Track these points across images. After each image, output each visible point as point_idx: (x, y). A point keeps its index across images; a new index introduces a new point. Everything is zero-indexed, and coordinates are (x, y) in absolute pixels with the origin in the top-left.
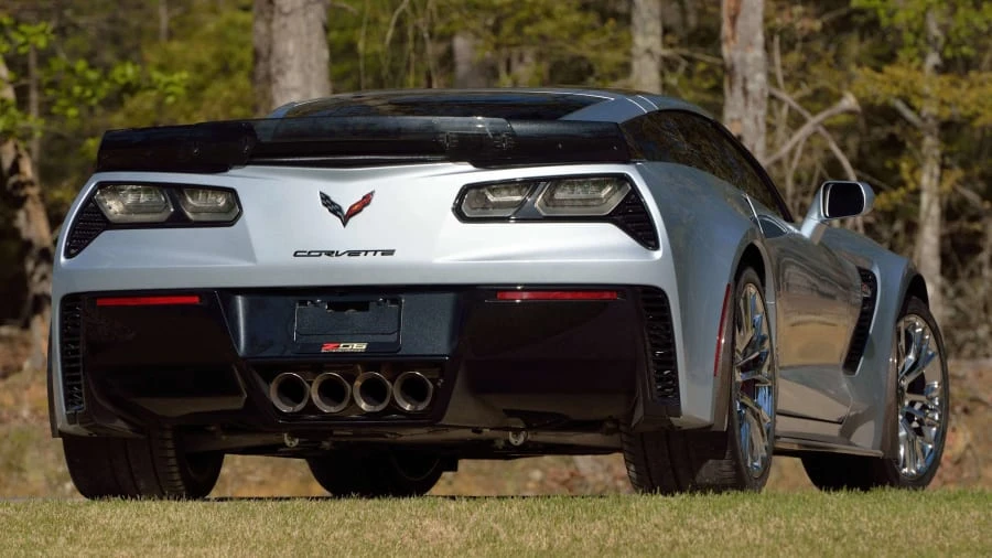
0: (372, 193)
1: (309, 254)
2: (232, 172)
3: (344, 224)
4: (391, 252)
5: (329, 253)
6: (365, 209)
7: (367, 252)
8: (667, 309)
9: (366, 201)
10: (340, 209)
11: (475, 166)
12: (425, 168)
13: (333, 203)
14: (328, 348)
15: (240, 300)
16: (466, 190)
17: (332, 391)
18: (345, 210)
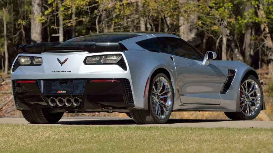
0: (67, 59)
1: (55, 72)
2: (42, 54)
3: (62, 65)
4: (70, 71)
5: (58, 72)
6: (66, 62)
7: (66, 71)
8: (129, 84)
9: (66, 60)
10: (61, 62)
11: (89, 52)
12: (78, 53)
13: (60, 61)
14: (59, 92)
15: (42, 81)
16: (87, 57)
17: (61, 101)
18: (62, 62)
